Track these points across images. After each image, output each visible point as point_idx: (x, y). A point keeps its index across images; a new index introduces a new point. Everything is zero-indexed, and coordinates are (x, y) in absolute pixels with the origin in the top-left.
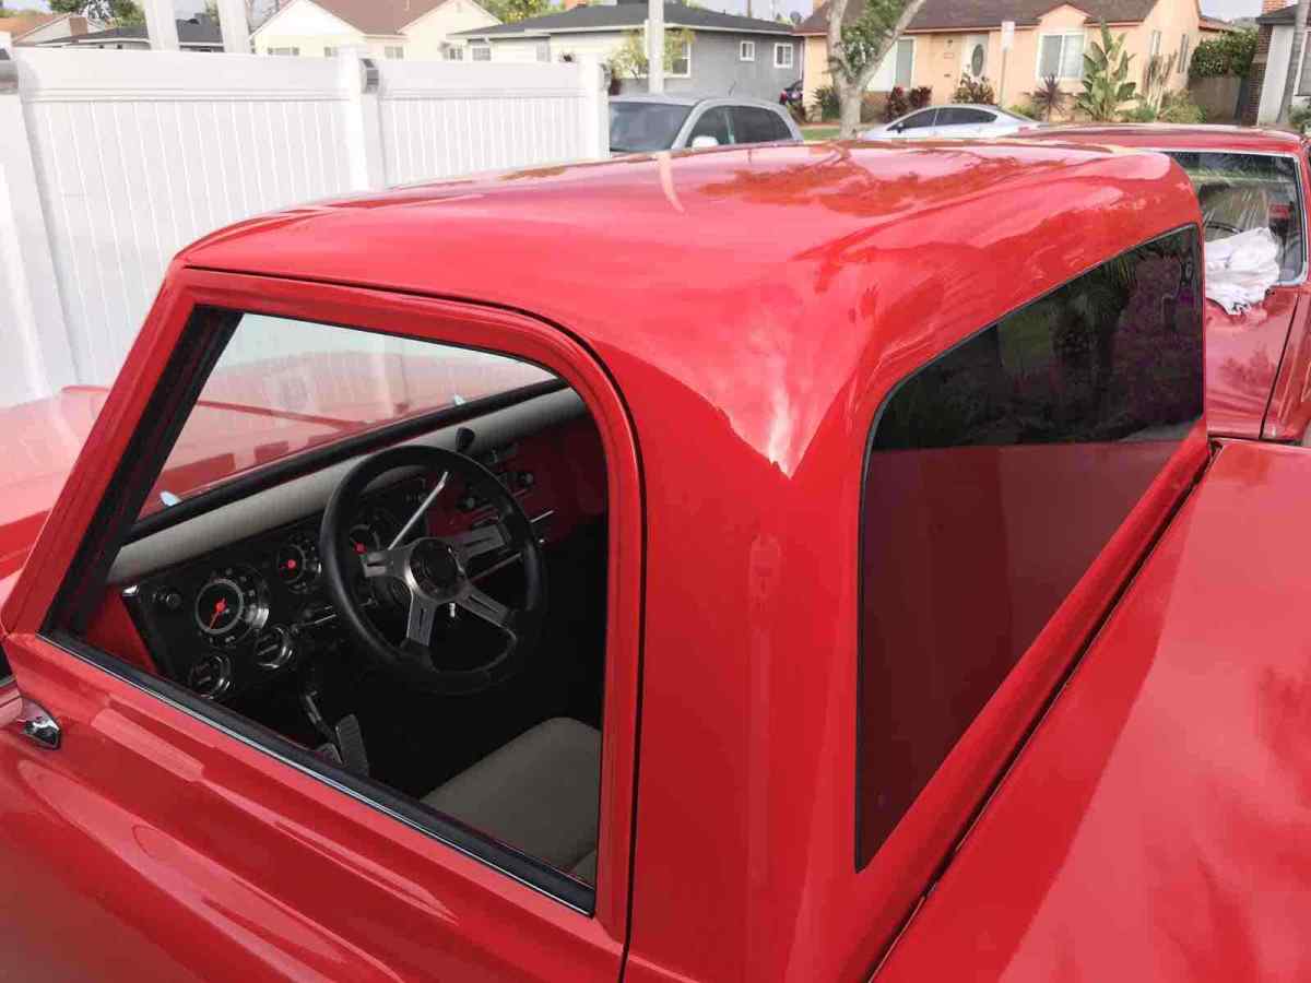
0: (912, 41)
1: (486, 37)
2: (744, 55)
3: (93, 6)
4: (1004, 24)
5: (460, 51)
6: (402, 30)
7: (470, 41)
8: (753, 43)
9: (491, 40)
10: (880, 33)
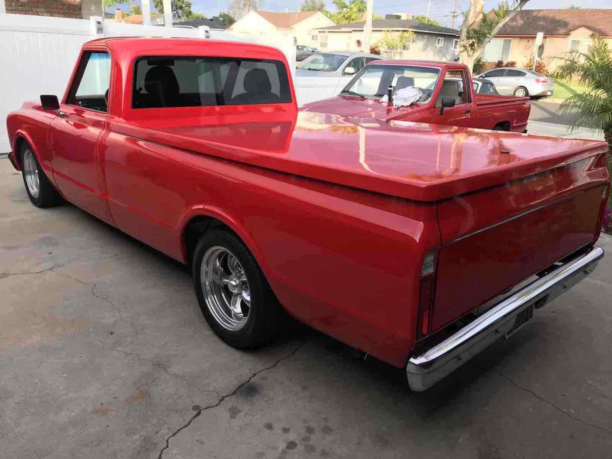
0: (511, 40)
1: (327, 30)
2: (438, 43)
3: (175, 12)
4: (538, 34)
5: (316, 36)
6: (293, 26)
7: (319, 32)
8: (443, 38)
9: (329, 32)
10: (485, 36)
